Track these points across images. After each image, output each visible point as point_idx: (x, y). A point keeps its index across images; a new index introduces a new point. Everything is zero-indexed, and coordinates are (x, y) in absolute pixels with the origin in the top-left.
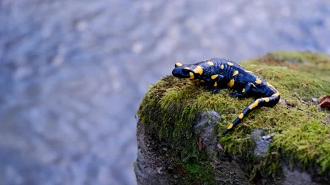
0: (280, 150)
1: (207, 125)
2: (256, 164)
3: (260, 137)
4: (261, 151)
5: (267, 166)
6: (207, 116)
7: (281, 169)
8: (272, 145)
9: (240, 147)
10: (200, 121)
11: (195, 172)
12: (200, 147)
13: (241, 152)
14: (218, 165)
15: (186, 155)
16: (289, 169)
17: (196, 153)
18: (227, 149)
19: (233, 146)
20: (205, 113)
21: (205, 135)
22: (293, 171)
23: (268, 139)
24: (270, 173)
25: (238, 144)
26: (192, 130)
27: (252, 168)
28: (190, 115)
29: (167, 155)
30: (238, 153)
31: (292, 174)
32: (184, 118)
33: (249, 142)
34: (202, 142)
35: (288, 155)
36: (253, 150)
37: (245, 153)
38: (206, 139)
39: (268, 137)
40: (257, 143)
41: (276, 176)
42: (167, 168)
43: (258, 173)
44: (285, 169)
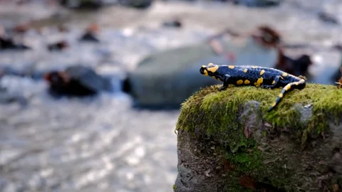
0: (323, 111)
1: (250, 113)
2: (304, 129)
3: (302, 107)
4: (307, 117)
5: (315, 127)
6: (249, 105)
7: (328, 126)
8: (315, 110)
9: (288, 118)
10: (242, 112)
11: (245, 161)
12: (247, 135)
13: (289, 122)
14: (266, 146)
15: (235, 146)
16: (335, 124)
17: (244, 142)
18: (276, 124)
19: (281, 119)
20: (246, 103)
21: (250, 123)
22: (339, 125)
23: (309, 107)
24: (319, 132)
25: (285, 115)
26: (237, 121)
27: (302, 133)
28: (234, 108)
29: (214, 154)
30: (287, 124)
31: (338, 128)
32: (228, 112)
33: (294, 113)
34: (248, 130)
35: (331, 113)
36: (299, 118)
37: (293, 122)
38: (251, 126)
39: (309, 105)
40: (301, 112)
41: (325, 133)
42: (215, 169)
43: (309, 135)
44: (332, 125)
